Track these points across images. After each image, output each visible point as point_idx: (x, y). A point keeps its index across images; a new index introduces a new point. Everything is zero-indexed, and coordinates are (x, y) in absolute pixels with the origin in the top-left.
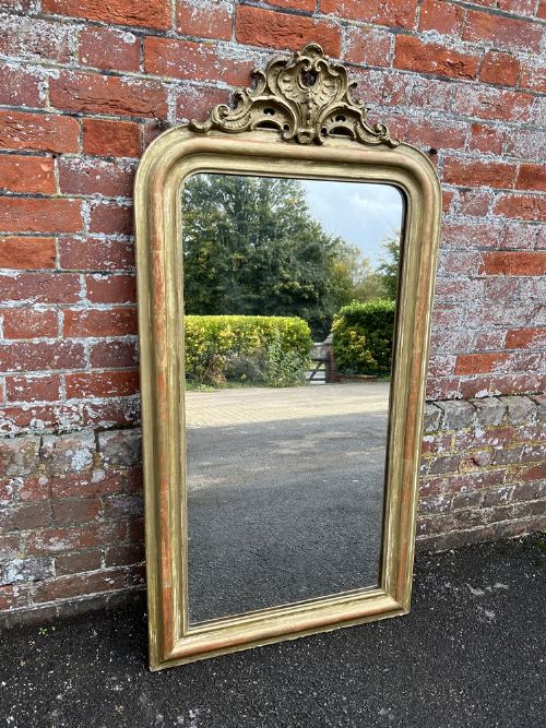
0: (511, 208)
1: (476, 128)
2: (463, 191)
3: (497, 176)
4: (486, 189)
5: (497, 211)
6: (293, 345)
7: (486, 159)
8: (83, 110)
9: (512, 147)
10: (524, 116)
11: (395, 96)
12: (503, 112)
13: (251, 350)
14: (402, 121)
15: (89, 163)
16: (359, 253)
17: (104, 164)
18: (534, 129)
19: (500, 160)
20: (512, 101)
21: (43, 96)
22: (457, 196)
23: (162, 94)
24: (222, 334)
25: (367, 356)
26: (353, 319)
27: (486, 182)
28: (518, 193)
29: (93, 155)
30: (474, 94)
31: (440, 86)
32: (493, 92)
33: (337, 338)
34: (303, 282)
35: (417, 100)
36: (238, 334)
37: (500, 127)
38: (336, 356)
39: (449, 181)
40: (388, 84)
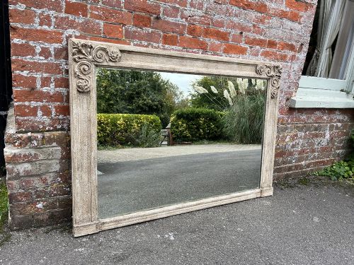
0: (266, 54)
1: (254, 26)
2: (251, 47)
3: (261, 43)
4: (258, 47)
5: (262, 55)
6: (153, 128)
7: (258, 37)
8: (134, 11)
9: (265, 33)
10: (269, 23)
11: (230, 13)
12: (262, 21)
13: (133, 130)
14: (232, 22)
15: (134, 29)
16: (178, 88)
17: (139, 29)
18: (272, 28)
19: (262, 37)
20: (265, 18)
21: (122, 5)
22: (249, 49)
23: (159, 7)
24: (118, 122)
25: (187, 133)
26: (180, 116)
27: (258, 45)
28: (268, 49)
29: (136, 26)
30: (253, 15)
31: (243, 11)
32: (259, 15)
33: (173, 125)
34: (153, 101)
35: (236, 16)
36: (126, 122)
37: (261, 26)
38: (172, 133)
39: (246, 43)
40: (228, 9)
